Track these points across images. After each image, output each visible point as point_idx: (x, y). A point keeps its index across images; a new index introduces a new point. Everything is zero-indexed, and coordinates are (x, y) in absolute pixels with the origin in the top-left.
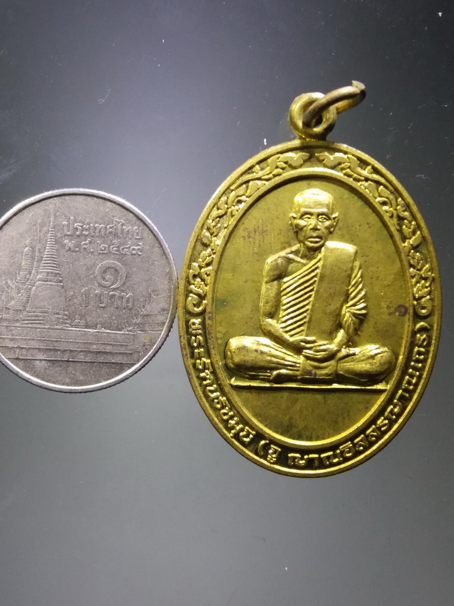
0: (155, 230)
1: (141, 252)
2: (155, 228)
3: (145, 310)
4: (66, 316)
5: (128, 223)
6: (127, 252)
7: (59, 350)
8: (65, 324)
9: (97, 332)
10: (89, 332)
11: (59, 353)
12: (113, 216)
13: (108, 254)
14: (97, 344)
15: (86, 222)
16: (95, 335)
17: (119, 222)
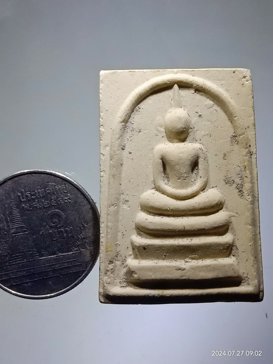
0: (75, 184)
1: (70, 200)
2: (75, 183)
3: (82, 235)
4: (35, 251)
5: (57, 184)
6: (62, 202)
7: (37, 274)
8: (36, 256)
9: (56, 256)
10: (51, 258)
11: (37, 275)
12: (48, 182)
13: (51, 207)
14: (59, 263)
15: (32, 191)
16: (55, 259)
17: (52, 185)
